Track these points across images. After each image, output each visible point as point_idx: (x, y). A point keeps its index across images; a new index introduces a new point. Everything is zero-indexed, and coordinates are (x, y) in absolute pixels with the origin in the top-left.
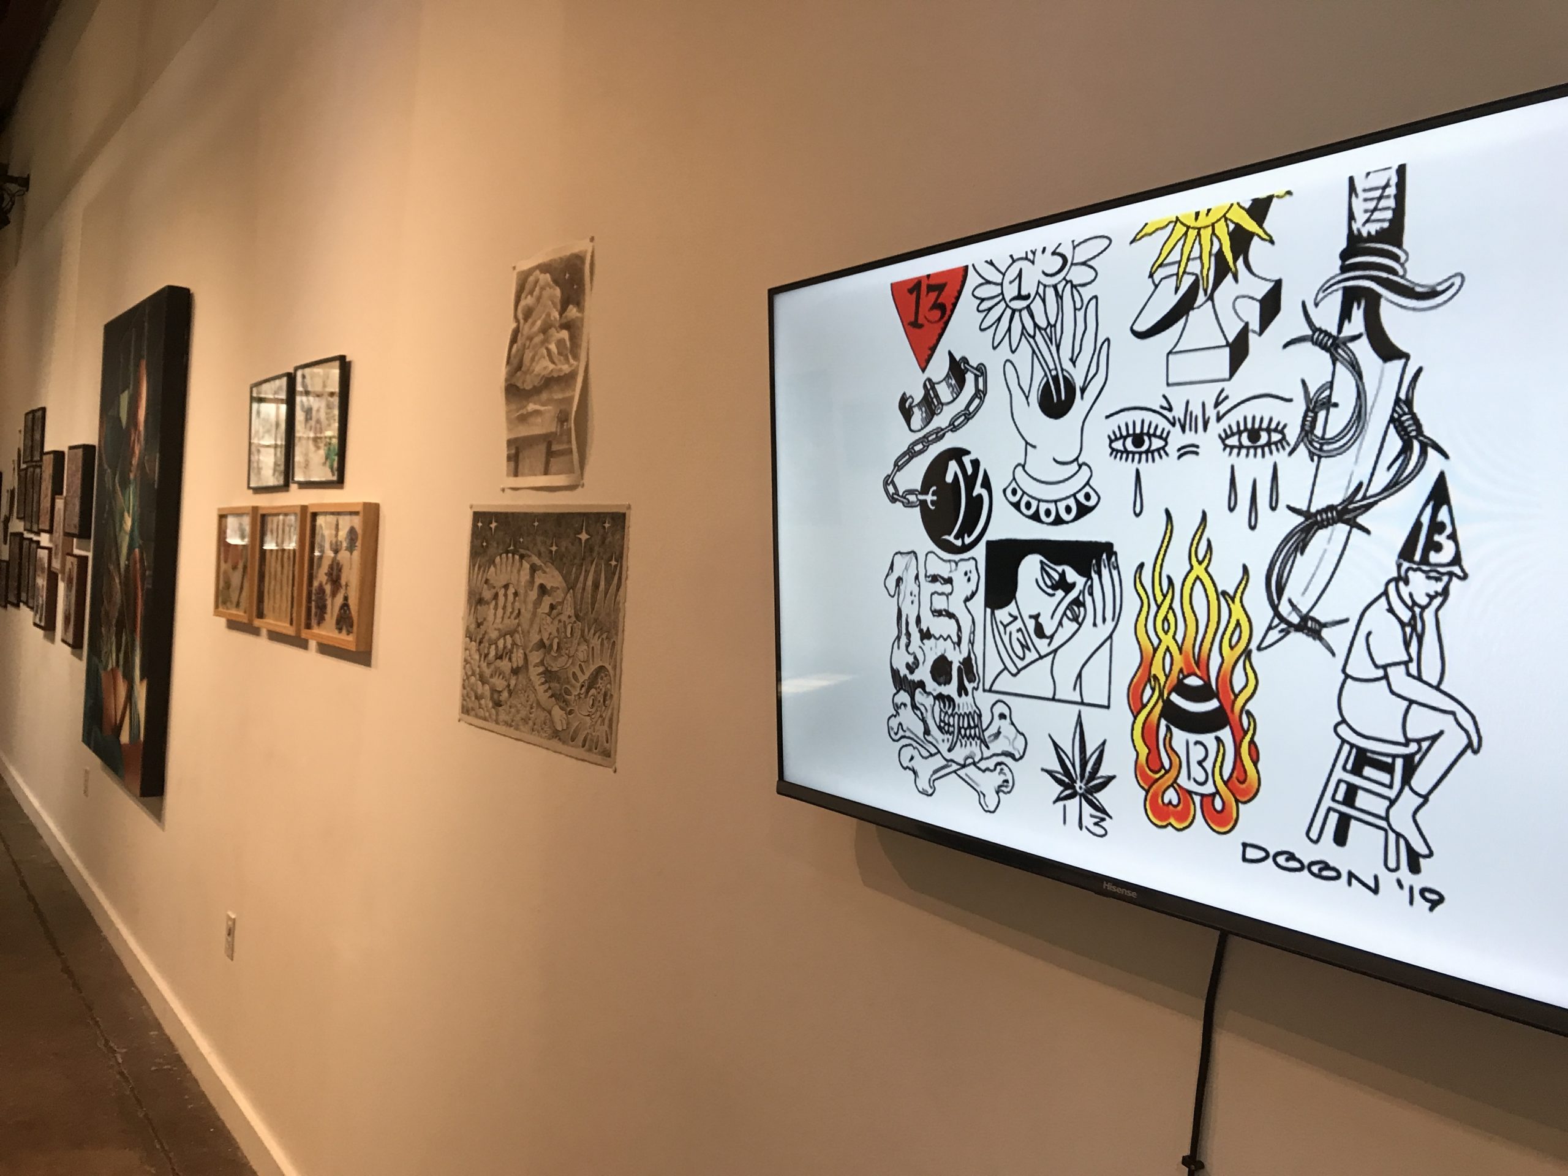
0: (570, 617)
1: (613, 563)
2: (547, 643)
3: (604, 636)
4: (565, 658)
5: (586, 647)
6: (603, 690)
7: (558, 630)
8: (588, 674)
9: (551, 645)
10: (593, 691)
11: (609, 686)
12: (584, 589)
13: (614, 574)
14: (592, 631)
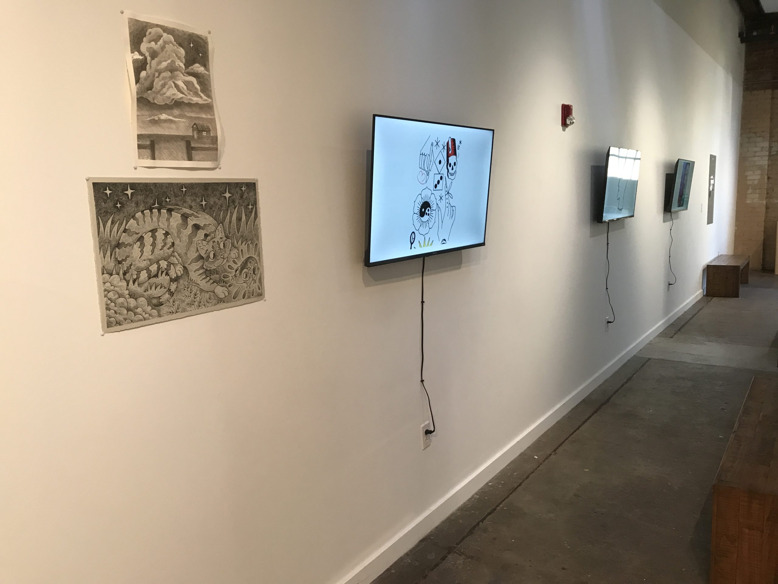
0: (221, 238)
1: (250, 207)
2: (204, 256)
3: (249, 242)
4: (220, 261)
5: (237, 251)
6: (252, 268)
7: (213, 247)
8: (239, 264)
9: (208, 257)
10: (245, 270)
11: (256, 265)
12: (230, 222)
13: (252, 212)
14: (240, 242)
